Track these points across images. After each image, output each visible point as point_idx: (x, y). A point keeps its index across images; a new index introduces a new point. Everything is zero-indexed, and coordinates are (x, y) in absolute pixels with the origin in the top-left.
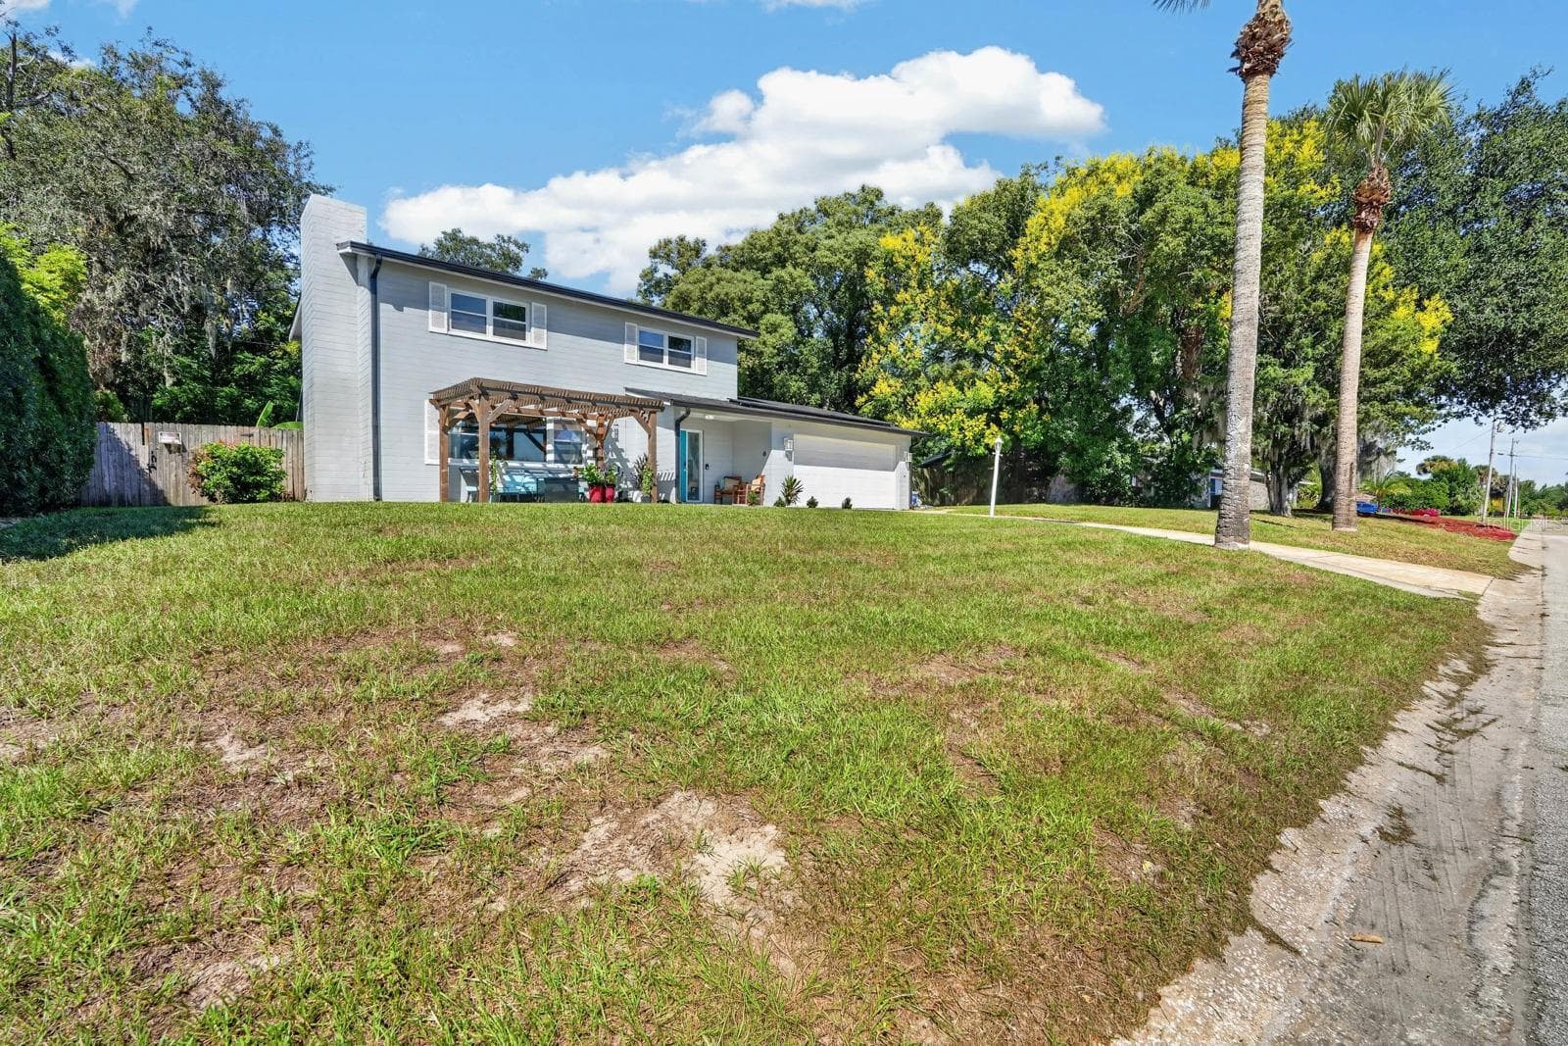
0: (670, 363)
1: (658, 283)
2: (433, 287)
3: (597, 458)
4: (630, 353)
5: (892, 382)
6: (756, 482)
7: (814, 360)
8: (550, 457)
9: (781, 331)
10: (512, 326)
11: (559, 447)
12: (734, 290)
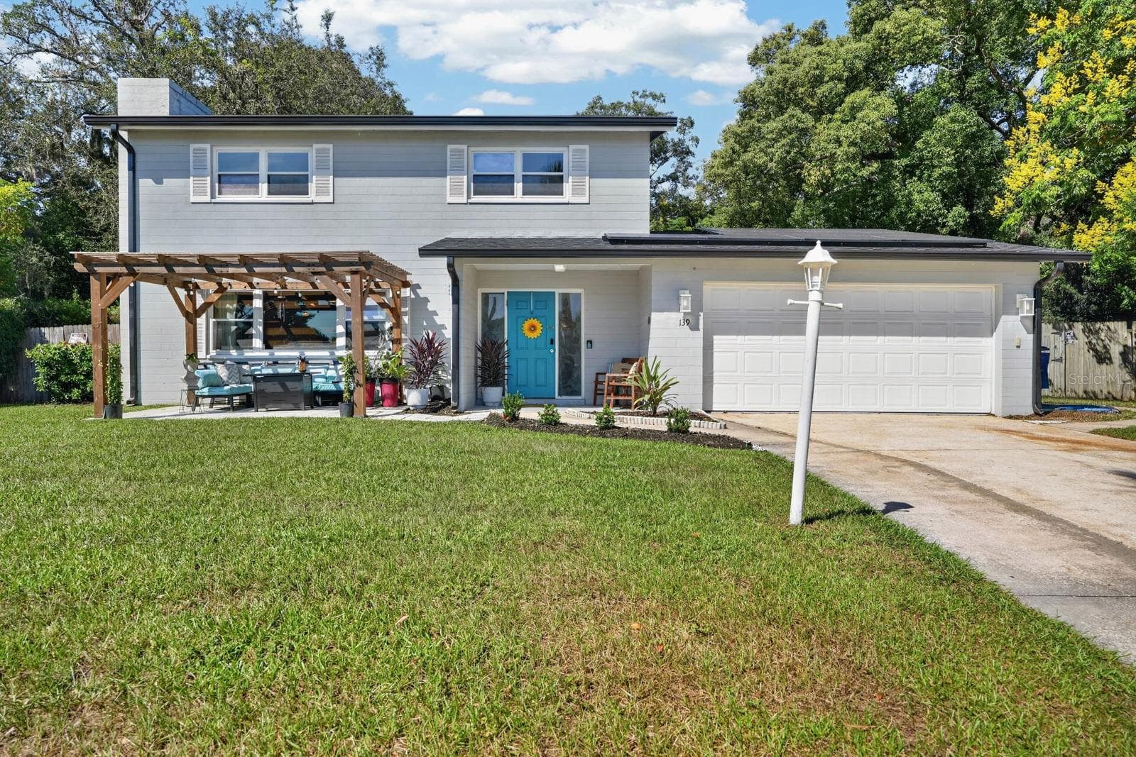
0: (526, 192)
2: (194, 149)
4: (454, 186)
8: (341, 341)
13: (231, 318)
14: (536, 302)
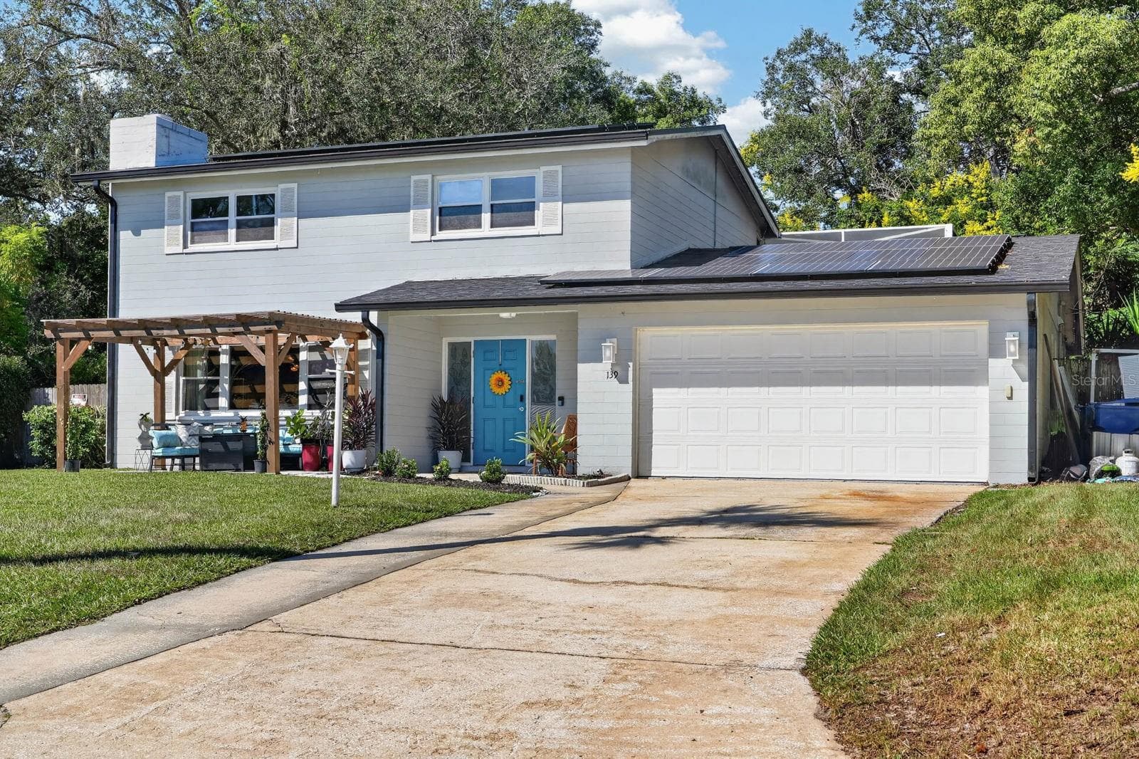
0: (494, 224)
2: (169, 198)
4: (417, 222)
8: (303, 400)
11: (316, 385)
13: (200, 376)
14: (504, 352)
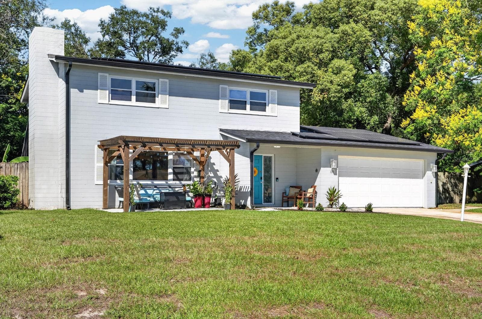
0: (251, 109)
1: (260, 36)
2: (101, 76)
3: (199, 176)
4: (223, 105)
5: (428, 109)
6: (311, 190)
7: (372, 91)
8: (170, 177)
9: (343, 72)
10: (147, 95)
11: (177, 171)
12: (310, 44)
14: (255, 160)
